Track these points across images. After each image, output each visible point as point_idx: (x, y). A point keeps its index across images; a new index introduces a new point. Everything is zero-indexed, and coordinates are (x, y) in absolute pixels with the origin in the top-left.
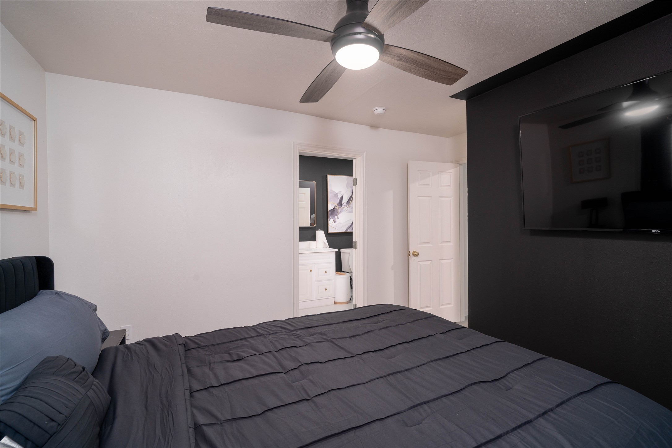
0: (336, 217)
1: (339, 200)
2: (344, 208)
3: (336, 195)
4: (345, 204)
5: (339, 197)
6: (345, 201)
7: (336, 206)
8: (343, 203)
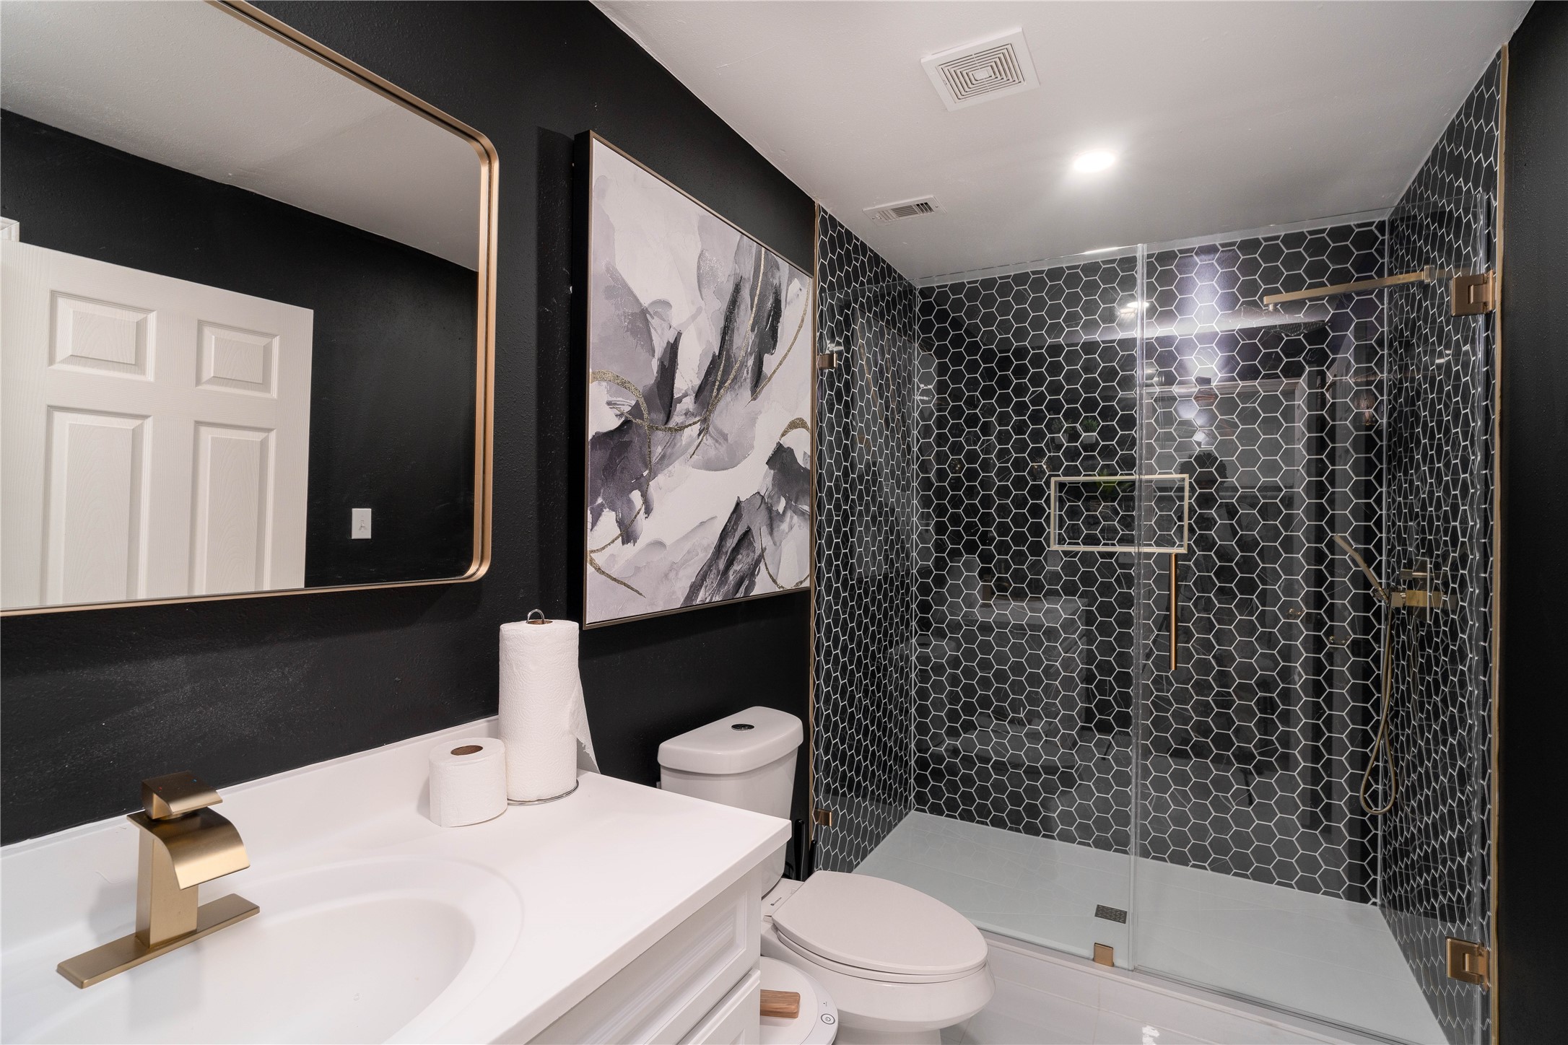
0: (636, 496)
1: (655, 364)
2: (681, 428)
3: (640, 321)
4: (688, 403)
5: (660, 346)
6: (687, 378)
7: (636, 409)
8: (676, 396)
